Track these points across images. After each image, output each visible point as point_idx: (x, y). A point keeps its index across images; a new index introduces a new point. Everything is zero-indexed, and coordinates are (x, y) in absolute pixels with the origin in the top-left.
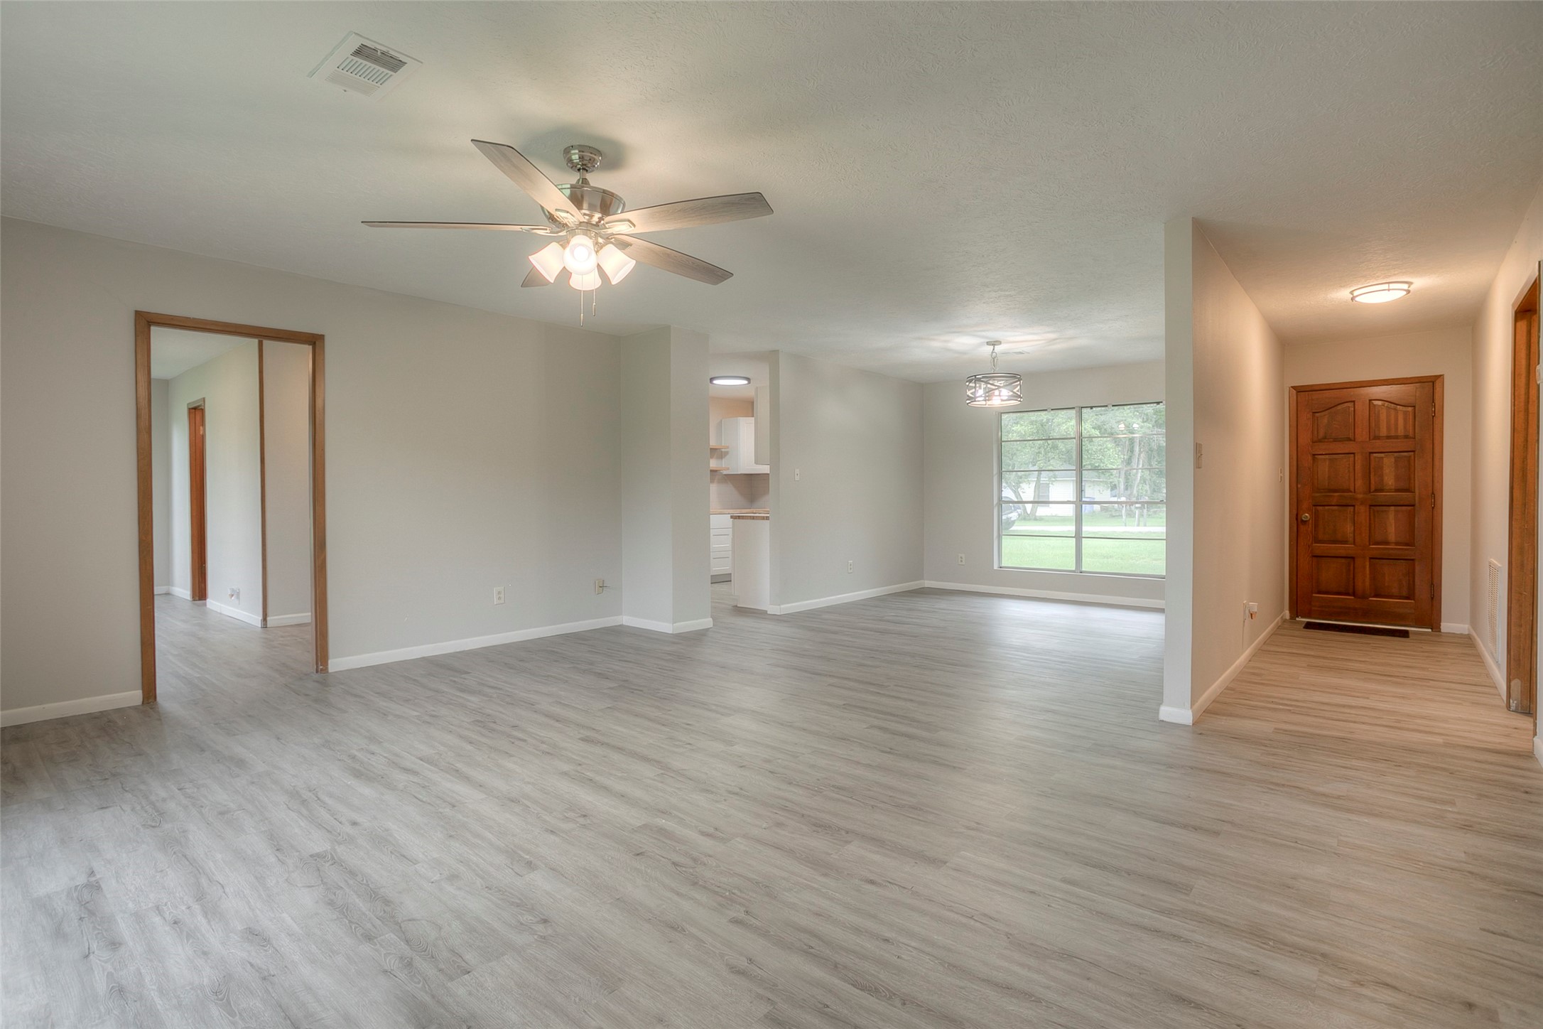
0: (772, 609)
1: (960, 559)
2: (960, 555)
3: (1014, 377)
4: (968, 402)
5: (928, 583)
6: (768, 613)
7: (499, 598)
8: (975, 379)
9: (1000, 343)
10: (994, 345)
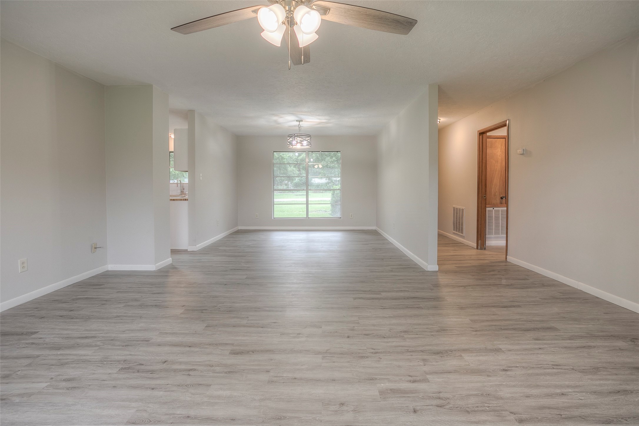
0: (190, 249)
1: (256, 216)
2: (256, 214)
3: (309, 136)
4: (288, 146)
5: (240, 228)
6: (188, 250)
7: (23, 267)
8: (290, 136)
9: (302, 121)
10: (299, 122)
